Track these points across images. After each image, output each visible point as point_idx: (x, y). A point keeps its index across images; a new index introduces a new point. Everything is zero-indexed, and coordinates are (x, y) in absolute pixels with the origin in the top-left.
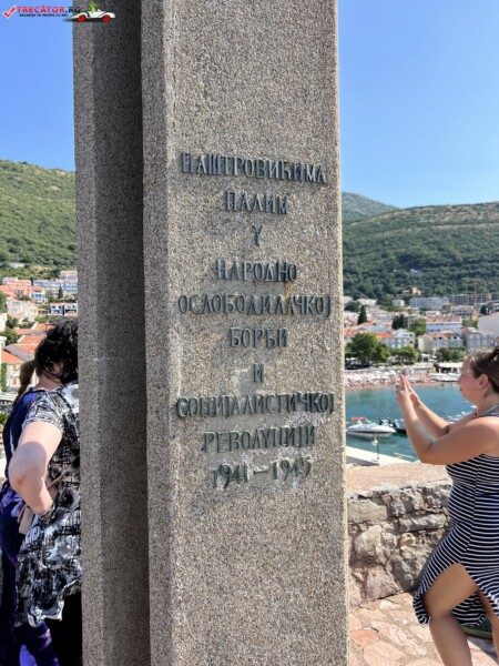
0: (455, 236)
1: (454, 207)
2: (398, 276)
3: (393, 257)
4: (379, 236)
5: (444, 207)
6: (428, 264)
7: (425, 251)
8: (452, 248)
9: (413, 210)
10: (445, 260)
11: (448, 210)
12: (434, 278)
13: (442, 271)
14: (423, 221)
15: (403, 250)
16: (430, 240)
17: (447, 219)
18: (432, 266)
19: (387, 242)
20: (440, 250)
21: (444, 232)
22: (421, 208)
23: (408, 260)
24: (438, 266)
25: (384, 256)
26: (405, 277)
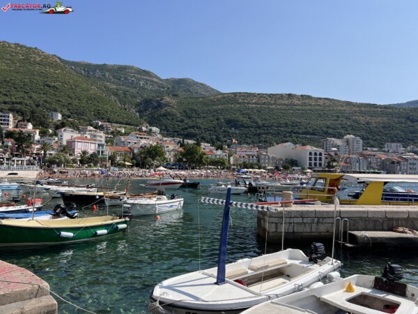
0: (258, 110)
1: (258, 94)
2: (224, 131)
3: (223, 121)
4: (215, 107)
5: (253, 94)
6: (242, 126)
7: (241, 118)
8: (256, 118)
9: (235, 94)
10: (252, 124)
11: (255, 96)
12: (246, 135)
13: (250, 131)
14: (240, 101)
15: (229, 117)
16: (244, 112)
17: (254, 101)
18: (244, 127)
19: (219, 112)
20: (249, 118)
21: (252, 108)
22: (240, 93)
23: (231, 123)
24: (248, 127)
25: (217, 119)
26: (229, 132)
